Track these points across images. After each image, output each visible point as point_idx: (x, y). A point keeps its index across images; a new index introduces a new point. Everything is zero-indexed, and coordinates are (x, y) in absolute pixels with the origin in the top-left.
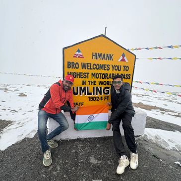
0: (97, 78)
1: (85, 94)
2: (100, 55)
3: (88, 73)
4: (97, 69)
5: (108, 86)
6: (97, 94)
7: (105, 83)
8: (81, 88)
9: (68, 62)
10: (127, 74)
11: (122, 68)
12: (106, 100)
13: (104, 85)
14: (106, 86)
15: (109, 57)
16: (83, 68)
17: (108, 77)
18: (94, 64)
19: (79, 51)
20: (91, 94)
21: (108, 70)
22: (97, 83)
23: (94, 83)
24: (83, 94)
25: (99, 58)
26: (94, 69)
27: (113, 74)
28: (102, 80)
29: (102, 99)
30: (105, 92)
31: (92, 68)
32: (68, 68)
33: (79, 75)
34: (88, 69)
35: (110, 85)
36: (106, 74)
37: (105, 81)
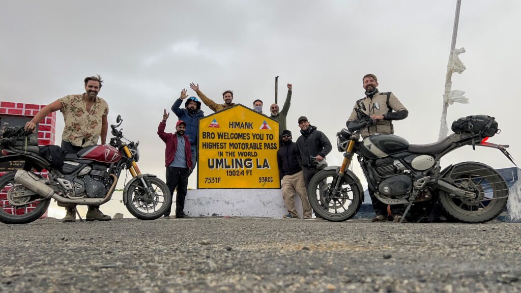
0: (236, 148)
1: (223, 167)
2: (238, 124)
3: (225, 144)
4: (236, 139)
5: (249, 157)
6: (236, 167)
7: (246, 154)
8: (217, 160)
9: (203, 133)
10: (272, 144)
11: (265, 137)
12: (249, 174)
13: (245, 156)
14: (248, 157)
15: (249, 125)
16: (219, 138)
17: (249, 147)
18: (232, 134)
19: (215, 121)
20: (229, 167)
21: (248, 139)
22: (236, 154)
23: (233, 154)
24: (220, 167)
25: (237, 127)
26: (232, 138)
27: (254, 144)
28: (241, 150)
29: (243, 174)
30: (247, 165)
31: (229, 137)
32: (203, 138)
33: (216, 145)
34: (225, 138)
35: (253, 156)
36: (246, 143)
37: (245, 152)
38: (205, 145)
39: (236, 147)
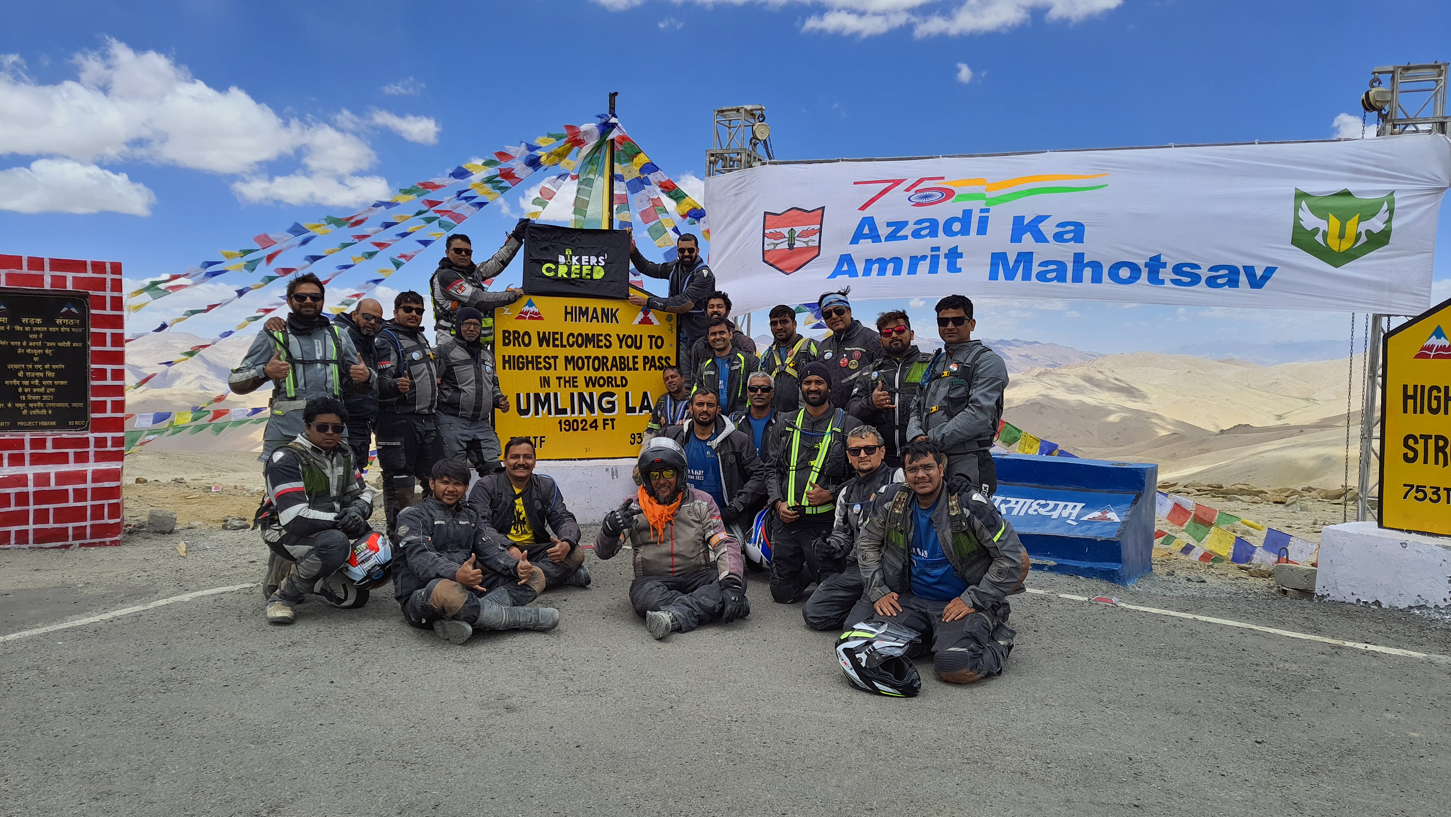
0: (580, 369)
2: (584, 312)
5: (610, 389)
6: (581, 412)
7: (602, 382)
8: (537, 396)
9: (504, 332)
10: (660, 358)
11: (646, 341)
13: (601, 386)
14: (605, 389)
15: (610, 315)
16: (541, 345)
17: (609, 365)
18: (572, 334)
19: (530, 304)
20: (564, 411)
21: (607, 347)
22: (581, 382)
23: (572, 382)
24: (543, 412)
25: (583, 319)
26: (571, 346)
27: (621, 357)
28: (592, 374)
29: (596, 427)
30: (605, 406)
31: (565, 343)
32: (505, 344)
33: (534, 362)
34: (555, 346)
35: (618, 386)
36: (604, 357)
37: (601, 378)
38: (509, 362)
39: (580, 365)
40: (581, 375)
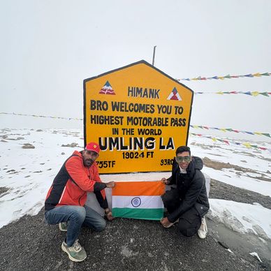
4: (136, 111)
5: (152, 136)
6: (135, 148)
7: (147, 132)
8: (111, 139)
10: (180, 119)
14: (149, 136)
20: (126, 148)
23: (131, 132)
24: (114, 148)
26: (131, 111)
28: (143, 127)
29: (143, 156)
30: (148, 145)
32: (92, 109)
33: (108, 120)
35: (156, 134)
36: (149, 118)
37: (147, 130)
38: (94, 119)
39: (136, 122)
40: (136, 128)
